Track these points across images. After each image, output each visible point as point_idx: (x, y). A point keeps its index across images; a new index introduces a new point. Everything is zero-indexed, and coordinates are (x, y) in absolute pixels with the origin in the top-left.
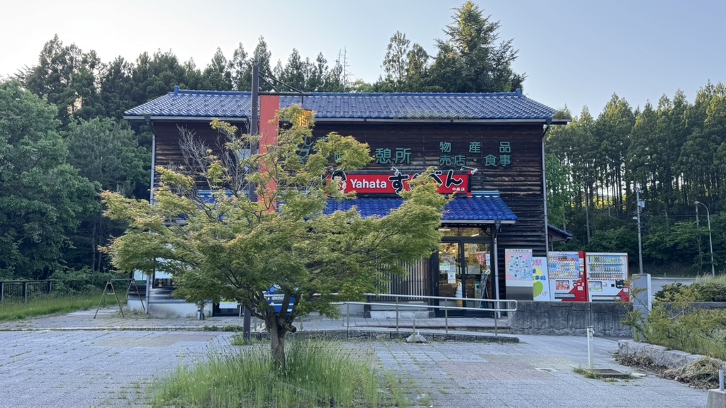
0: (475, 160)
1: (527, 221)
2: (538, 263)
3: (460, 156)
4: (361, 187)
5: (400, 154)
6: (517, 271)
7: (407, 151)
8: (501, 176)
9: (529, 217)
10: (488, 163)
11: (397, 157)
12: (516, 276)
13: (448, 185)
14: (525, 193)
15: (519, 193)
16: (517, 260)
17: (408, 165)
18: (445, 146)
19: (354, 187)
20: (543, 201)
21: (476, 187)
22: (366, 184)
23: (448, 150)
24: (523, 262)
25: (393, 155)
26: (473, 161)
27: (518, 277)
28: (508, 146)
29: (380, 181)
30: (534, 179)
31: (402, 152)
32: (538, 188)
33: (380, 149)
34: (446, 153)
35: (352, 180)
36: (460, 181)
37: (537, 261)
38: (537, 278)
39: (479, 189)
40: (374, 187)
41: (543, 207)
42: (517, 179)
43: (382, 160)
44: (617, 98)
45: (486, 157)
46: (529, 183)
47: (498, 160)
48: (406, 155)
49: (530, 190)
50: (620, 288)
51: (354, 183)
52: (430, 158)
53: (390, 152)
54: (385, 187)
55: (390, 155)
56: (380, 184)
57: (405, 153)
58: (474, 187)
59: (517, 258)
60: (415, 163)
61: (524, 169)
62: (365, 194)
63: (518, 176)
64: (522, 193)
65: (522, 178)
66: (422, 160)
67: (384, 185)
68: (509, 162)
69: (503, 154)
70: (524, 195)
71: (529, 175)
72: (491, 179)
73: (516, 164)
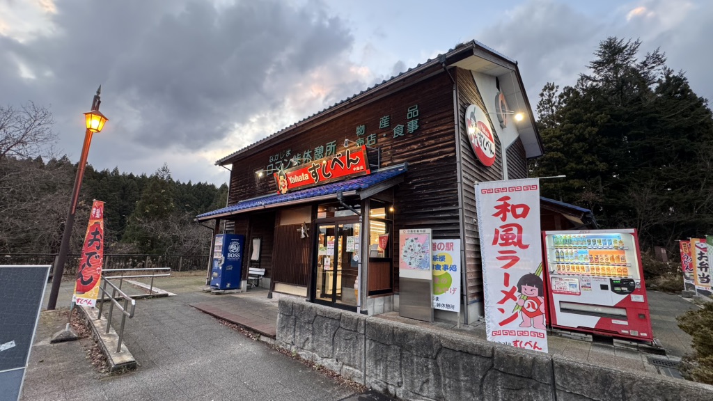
0: (385, 135)
1: (437, 193)
2: (450, 247)
3: (372, 135)
4: (295, 182)
5: (329, 148)
6: (411, 258)
8: (410, 144)
9: (440, 188)
10: (396, 134)
11: (328, 151)
12: (410, 264)
13: (349, 166)
14: (436, 158)
15: (429, 160)
16: (412, 244)
18: (360, 129)
21: (386, 164)
22: (297, 178)
23: (362, 132)
24: (419, 246)
26: (382, 137)
27: (413, 265)
28: (416, 109)
29: (304, 174)
30: (446, 138)
32: (450, 149)
33: (317, 148)
34: (361, 136)
36: (357, 159)
37: (447, 244)
38: (446, 267)
39: (388, 165)
40: (302, 180)
42: (426, 144)
45: (394, 129)
46: (440, 145)
47: (405, 129)
49: (441, 154)
50: (622, 293)
53: (324, 149)
54: (308, 178)
56: (304, 177)
57: (333, 146)
58: (384, 164)
59: (412, 241)
61: (435, 130)
62: (298, 187)
63: (427, 140)
64: (432, 159)
65: (433, 142)
68: (417, 126)
69: (410, 120)
70: (434, 161)
71: (440, 136)
72: (401, 150)
73: (425, 127)
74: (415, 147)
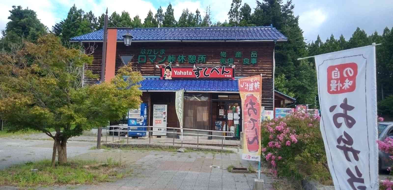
0: (238, 61)
1: (264, 93)
2: (269, 113)
3: (231, 59)
4: (179, 74)
5: (200, 58)
7: (204, 57)
8: (252, 69)
10: (245, 63)
11: (199, 59)
13: (222, 74)
14: (264, 78)
17: (204, 63)
18: (223, 54)
19: (176, 74)
20: (272, 82)
21: (239, 75)
22: (182, 73)
23: (225, 56)
25: (197, 59)
26: (237, 61)
28: (256, 54)
29: (189, 71)
30: (269, 71)
31: (201, 57)
32: (271, 75)
33: (190, 56)
34: (224, 58)
35: (175, 71)
36: (229, 72)
37: (268, 112)
40: (186, 74)
41: (273, 85)
42: (260, 71)
43: (192, 61)
44: (359, 29)
45: (244, 60)
46: (266, 73)
47: (250, 61)
48: (204, 58)
49: (266, 76)
51: (176, 73)
52: (216, 60)
53: (195, 57)
54: (191, 74)
55: (195, 58)
56: (188, 73)
57: (203, 58)
60: (208, 63)
61: (264, 65)
62: (181, 78)
63: (260, 69)
65: (263, 70)
66: (211, 61)
67: (191, 73)
68: (256, 62)
69: (253, 58)
71: (266, 69)
72: (247, 70)
73: (259, 63)
74: (254, 71)
